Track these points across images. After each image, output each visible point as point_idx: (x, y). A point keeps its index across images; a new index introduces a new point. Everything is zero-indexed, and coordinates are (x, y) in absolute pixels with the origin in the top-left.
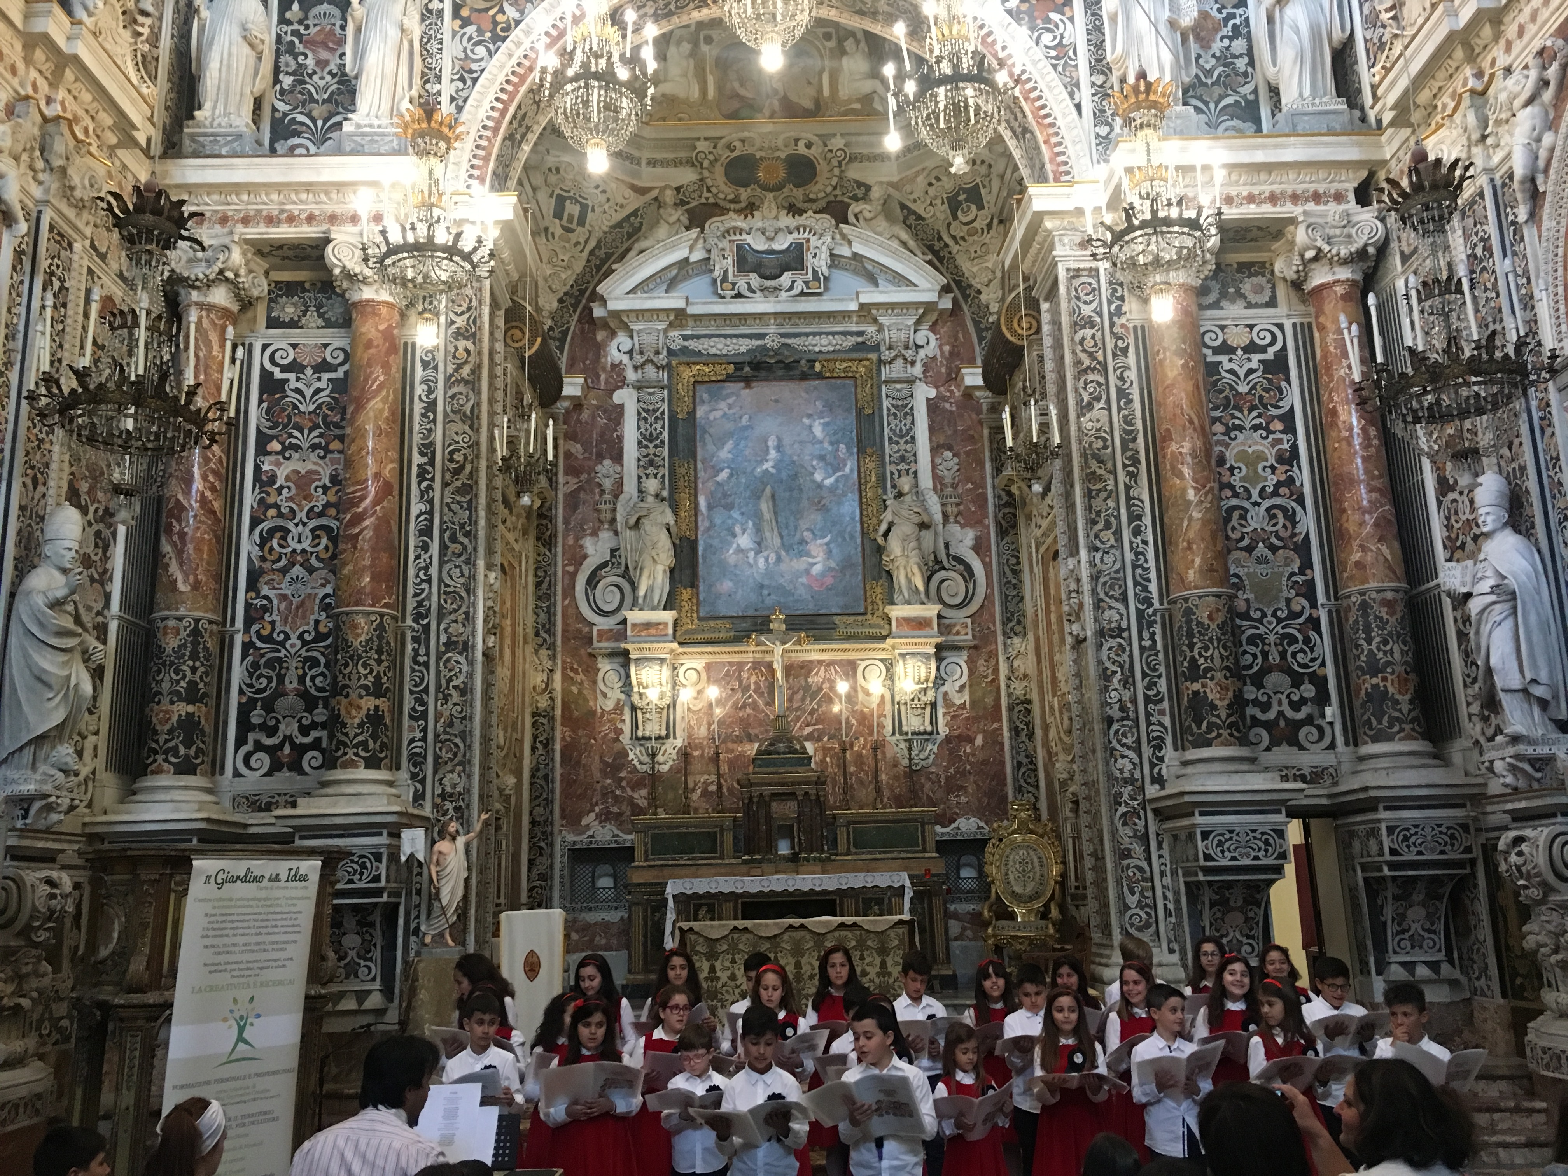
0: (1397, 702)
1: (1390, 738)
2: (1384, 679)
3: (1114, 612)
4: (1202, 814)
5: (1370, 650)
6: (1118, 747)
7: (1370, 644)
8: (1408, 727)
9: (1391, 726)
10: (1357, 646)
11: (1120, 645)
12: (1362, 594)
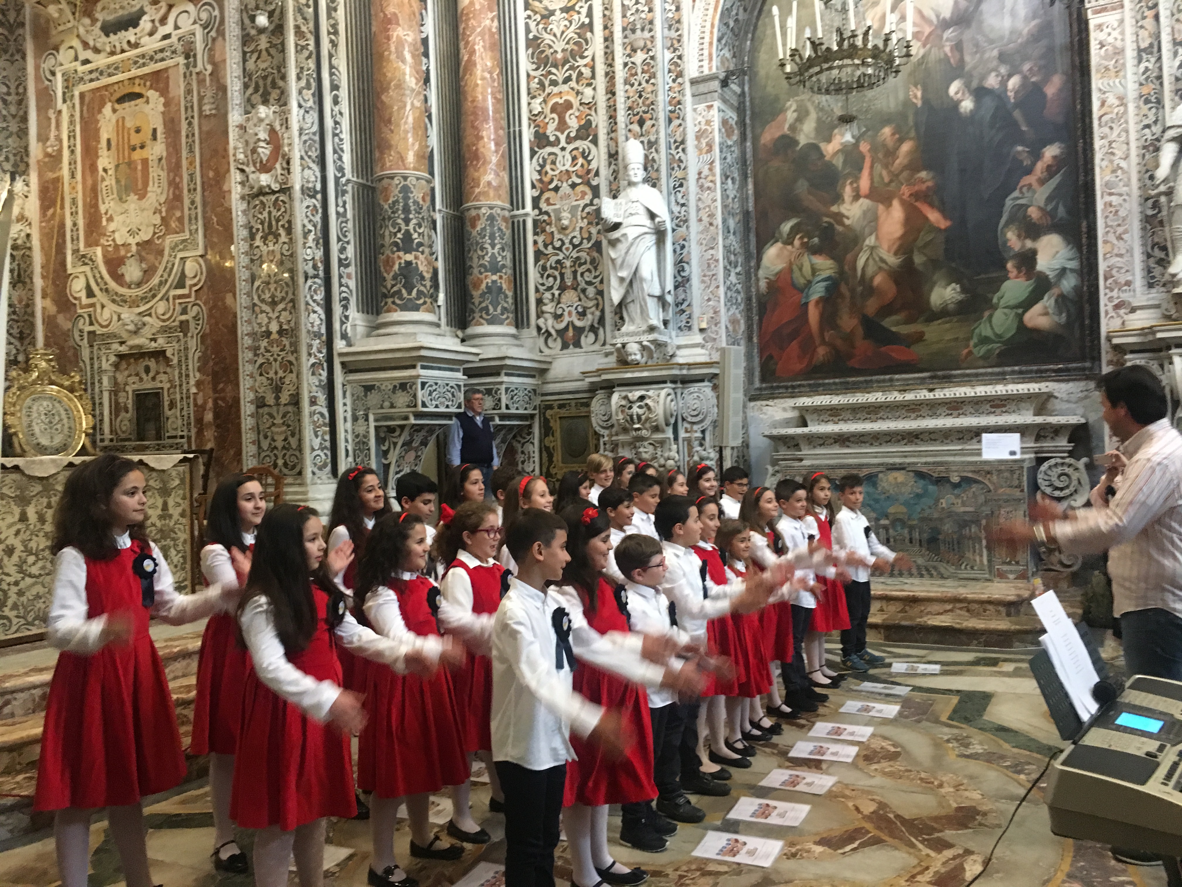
0: (506, 296)
1: (501, 323)
2: (501, 277)
3: (310, 172)
4: (423, 367)
5: (493, 254)
6: (311, 302)
7: (493, 248)
8: (511, 315)
9: (502, 314)
10: (482, 249)
11: (315, 206)
12: (491, 208)
